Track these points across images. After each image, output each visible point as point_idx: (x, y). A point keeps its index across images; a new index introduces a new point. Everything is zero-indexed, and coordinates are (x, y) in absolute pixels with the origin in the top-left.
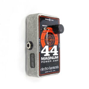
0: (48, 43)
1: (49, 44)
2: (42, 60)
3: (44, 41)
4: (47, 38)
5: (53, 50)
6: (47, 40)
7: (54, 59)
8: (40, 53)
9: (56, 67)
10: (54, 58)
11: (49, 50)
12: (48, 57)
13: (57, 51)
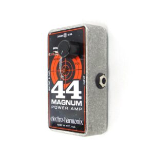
0: (62, 77)
1: (64, 78)
2: (53, 105)
3: (55, 73)
4: (60, 68)
5: (72, 89)
6: (60, 71)
7: (72, 105)
8: (50, 92)
9: (77, 121)
10: (73, 103)
11: (65, 89)
12: (62, 101)
13: (80, 90)
